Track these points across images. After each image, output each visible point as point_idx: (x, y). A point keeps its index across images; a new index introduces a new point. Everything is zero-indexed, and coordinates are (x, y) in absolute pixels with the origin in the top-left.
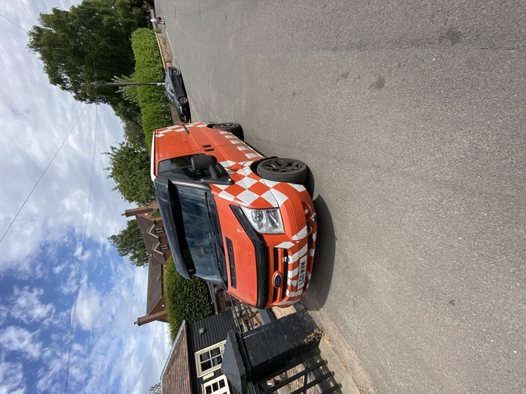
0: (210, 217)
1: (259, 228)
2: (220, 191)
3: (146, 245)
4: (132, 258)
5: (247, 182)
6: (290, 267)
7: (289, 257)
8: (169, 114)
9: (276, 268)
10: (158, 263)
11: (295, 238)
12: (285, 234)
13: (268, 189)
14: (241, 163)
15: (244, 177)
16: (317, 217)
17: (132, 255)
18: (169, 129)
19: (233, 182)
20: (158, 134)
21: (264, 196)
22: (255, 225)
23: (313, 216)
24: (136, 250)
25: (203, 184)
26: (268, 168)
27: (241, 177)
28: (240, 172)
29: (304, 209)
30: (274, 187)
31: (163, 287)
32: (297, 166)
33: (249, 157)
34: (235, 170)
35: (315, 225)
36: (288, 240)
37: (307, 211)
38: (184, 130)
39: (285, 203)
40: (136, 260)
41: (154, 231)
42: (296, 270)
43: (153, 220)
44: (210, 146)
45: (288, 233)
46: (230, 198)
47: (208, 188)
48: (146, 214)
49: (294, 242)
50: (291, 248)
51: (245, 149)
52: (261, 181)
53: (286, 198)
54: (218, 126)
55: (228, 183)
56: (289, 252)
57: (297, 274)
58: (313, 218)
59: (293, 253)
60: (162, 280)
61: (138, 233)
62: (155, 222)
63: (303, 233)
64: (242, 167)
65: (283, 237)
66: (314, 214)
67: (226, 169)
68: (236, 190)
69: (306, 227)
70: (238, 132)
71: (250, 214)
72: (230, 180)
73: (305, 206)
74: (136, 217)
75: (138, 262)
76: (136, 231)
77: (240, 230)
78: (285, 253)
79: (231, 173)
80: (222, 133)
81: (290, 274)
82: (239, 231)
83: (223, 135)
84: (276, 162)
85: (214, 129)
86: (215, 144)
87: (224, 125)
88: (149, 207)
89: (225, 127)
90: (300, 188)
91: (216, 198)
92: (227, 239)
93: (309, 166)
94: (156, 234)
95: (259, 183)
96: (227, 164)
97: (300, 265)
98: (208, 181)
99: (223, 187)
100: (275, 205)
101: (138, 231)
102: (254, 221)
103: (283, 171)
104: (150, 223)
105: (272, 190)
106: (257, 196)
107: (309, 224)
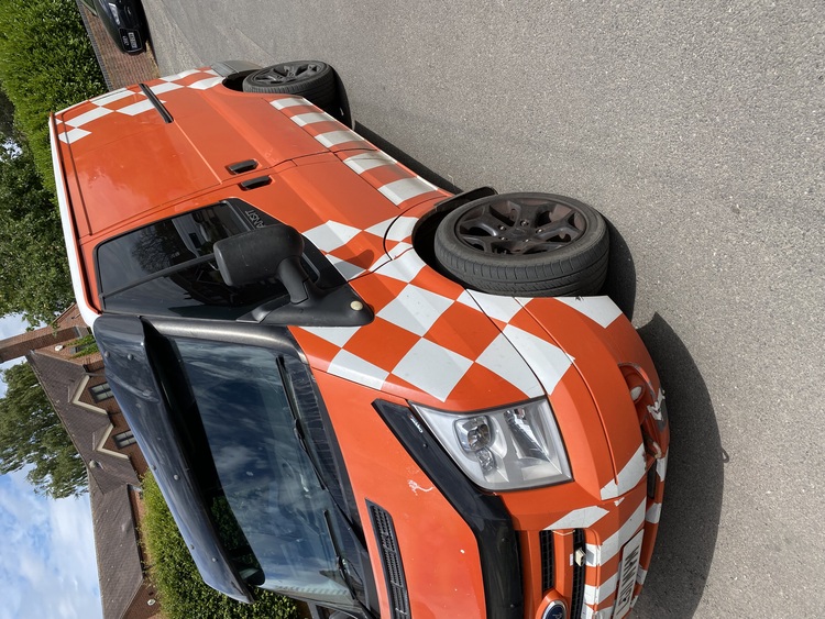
0: (302, 434)
1: (485, 471)
2: (329, 351)
3: (72, 436)
4: (37, 476)
5: (416, 308)
6: (590, 576)
7: (590, 547)
8: (79, 29)
9: (548, 585)
10: (118, 484)
11: (610, 491)
12: (573, 480)
13: (495, 328)
14: (377, 230)
15: (401, 285)
16: (668, 406)
17: (34, 466)
18: (100, 107)
19: (368, 314)
20: (67, 129)
21: (488, 359)
22: (471, 467)
23: (657, 406)
24: (43, 450)
25: (265, 327)
26: (474, 239)
27: (390, 290)
28: (383, 267)
29: (630, 387)
30: (518, 321)
31: (142, 556)
32: (571, 221)
33: (397, 200)
34: (365, 260)
35: (665, 433)
36: (588, 500)
37: (636, 391)
38: (147, 105)
39: (568, 379)
40: (48, 477)
41: (91, 397)
42: (611, 582)
43: (82, 362)
44: (250, 167)
45: (586, 478)
46: (371, 378)
47: (286, 344)
48: (58, 348)
49: (607, 504)
50: (597, 526)
51: (373, 164)
52: (467, 298)
53: (565, 361)
54: (259, 76)
55: (352, 316)
56: (589, 535)
57: (613, 590)
58: (656, 411)
59: (603, 538)
60: (138, 536)
61: (43, 401)
62: (88, 368)
63: (634, 469)
64: (385, 245)
65: (566, 493)
66: (661, 397)
67: (333, 260)
68: (387, 346)
69: (641, 449)
70: (328, 93)
71: (448, 430)
72: (356, 306)
73: (630, 376)
74: (28, 357)
75: (56, 483)
76: (34, 398)
77: (419, 484)
78: (579, 539)
79: (351, 273)
80: (279, 104)
81: (591, 594)
82: (414, 486)
83: (286, 114)
84: (494, 213)
85: (249, 92)
86: (268, 157)
87: (279, 71)
88: (63, 326)
89: (280, 78)
90: (600, 310)
91: (317, 377)
92: (374, 510)
93: (612, 218)
94: (97, 402)
95: (458, 308)
96: (331, 236)
97: (624, 562)
98: (280, 316)
99: (338, 335)
100: (533, 391)
101: (40, 399)
102: (466, 453)
103: (532, 251)
104: (73, 374)
105: (510, 331)
106: (464, 364)
107: (648, 434)
